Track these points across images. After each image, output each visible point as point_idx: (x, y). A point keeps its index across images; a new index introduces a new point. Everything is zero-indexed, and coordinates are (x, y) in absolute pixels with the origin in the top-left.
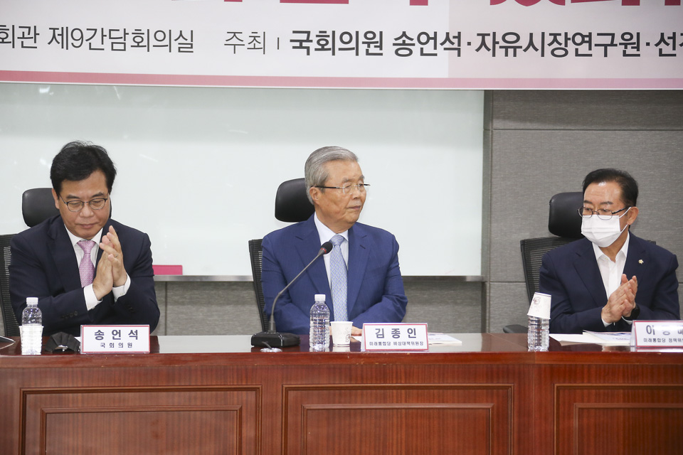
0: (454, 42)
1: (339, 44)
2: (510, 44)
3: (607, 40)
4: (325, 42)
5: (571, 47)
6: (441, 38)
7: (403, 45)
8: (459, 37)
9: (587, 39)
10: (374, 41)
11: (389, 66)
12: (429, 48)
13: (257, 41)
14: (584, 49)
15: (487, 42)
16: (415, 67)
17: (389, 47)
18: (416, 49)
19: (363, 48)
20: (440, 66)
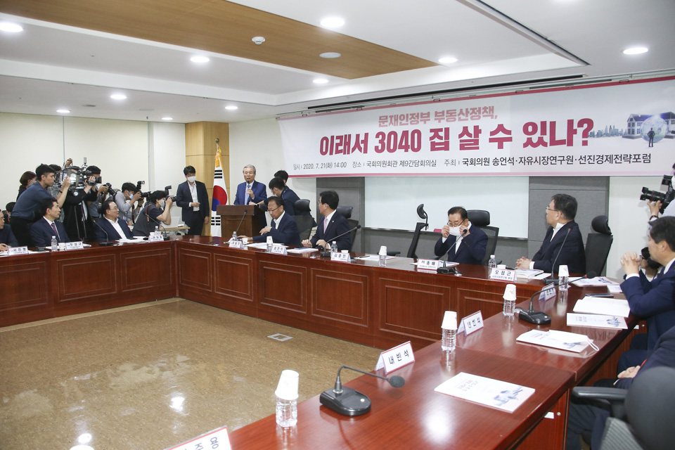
0: (512, 161)
1: (476, 162)
2: (529, 161)
3: (562, 158)
4: (473, 162)
5: (549, 161)
6: (507, 159)
7: (496, 162)
8: (513, 159)
9: (555, 158)
10: (487, 161)
11: (491, 169)
12: (504, 163)
13: (453, 162)
14: (553, 162)
15: (522, 160)
16: (499, 169)
17: (491, 163)
18: (500, 163)
19: (483, 163)
20: (508, 168)
